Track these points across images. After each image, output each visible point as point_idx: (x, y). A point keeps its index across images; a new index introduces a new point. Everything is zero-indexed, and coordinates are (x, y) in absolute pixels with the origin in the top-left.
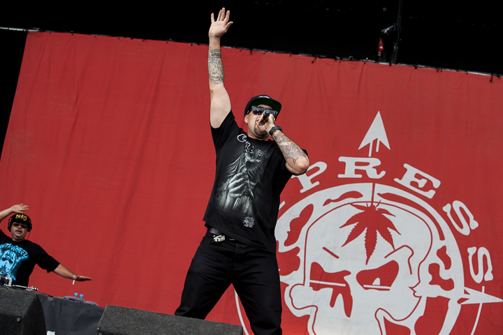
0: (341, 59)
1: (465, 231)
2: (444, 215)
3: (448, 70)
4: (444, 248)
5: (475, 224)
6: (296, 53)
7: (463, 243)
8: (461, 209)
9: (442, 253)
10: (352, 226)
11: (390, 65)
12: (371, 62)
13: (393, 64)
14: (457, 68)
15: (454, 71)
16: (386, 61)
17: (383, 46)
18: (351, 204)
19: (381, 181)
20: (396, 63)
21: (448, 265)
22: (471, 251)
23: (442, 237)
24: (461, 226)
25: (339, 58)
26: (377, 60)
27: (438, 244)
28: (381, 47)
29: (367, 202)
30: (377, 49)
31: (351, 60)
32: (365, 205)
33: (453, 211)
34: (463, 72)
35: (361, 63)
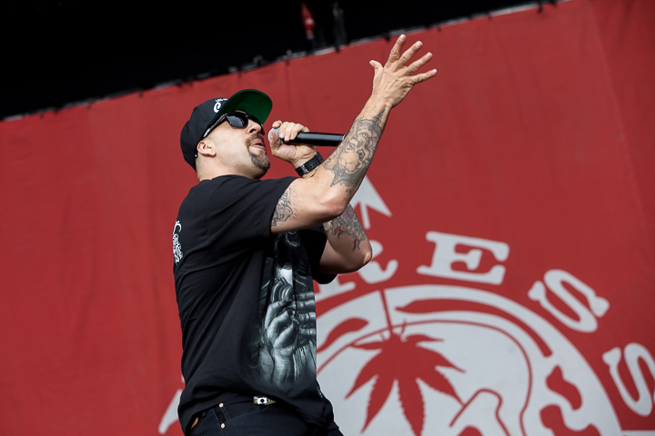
0: (240, 69)
1: (588, 324)
2: (535, 307)
3: (452, 23)
4: (557, 372)
5: (601, 306)
6: (148, 85)
7: (591, 347)
8: (566, 285)
9: (556, 381)
10: (368, 388)
11: (338, 50)
12: (297, 58)
13: (343, 48)
14: (468, 13)
15: (463, 21)
16: (329, 45)
17: (314, 17)
18: (353, 345)
19: (395, 282)
20: (348, 42)
21: (575, 399)
22: (611, 358)
23: (546, 351)
24: (576, 317)
25: (233, 70)
26: (309, 48)
27: (543, 367)
28: (309, 21)
29: (380, 332)
30: (303, 27)
31: (259, 65)
32: (377, 338)
33: (550, 295)
34: (480, 18)
35: (280, 64)
